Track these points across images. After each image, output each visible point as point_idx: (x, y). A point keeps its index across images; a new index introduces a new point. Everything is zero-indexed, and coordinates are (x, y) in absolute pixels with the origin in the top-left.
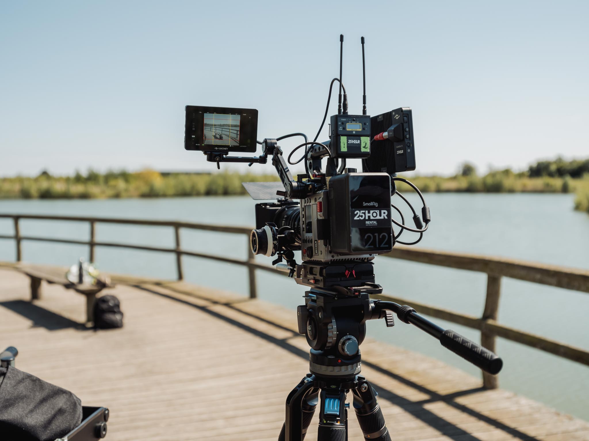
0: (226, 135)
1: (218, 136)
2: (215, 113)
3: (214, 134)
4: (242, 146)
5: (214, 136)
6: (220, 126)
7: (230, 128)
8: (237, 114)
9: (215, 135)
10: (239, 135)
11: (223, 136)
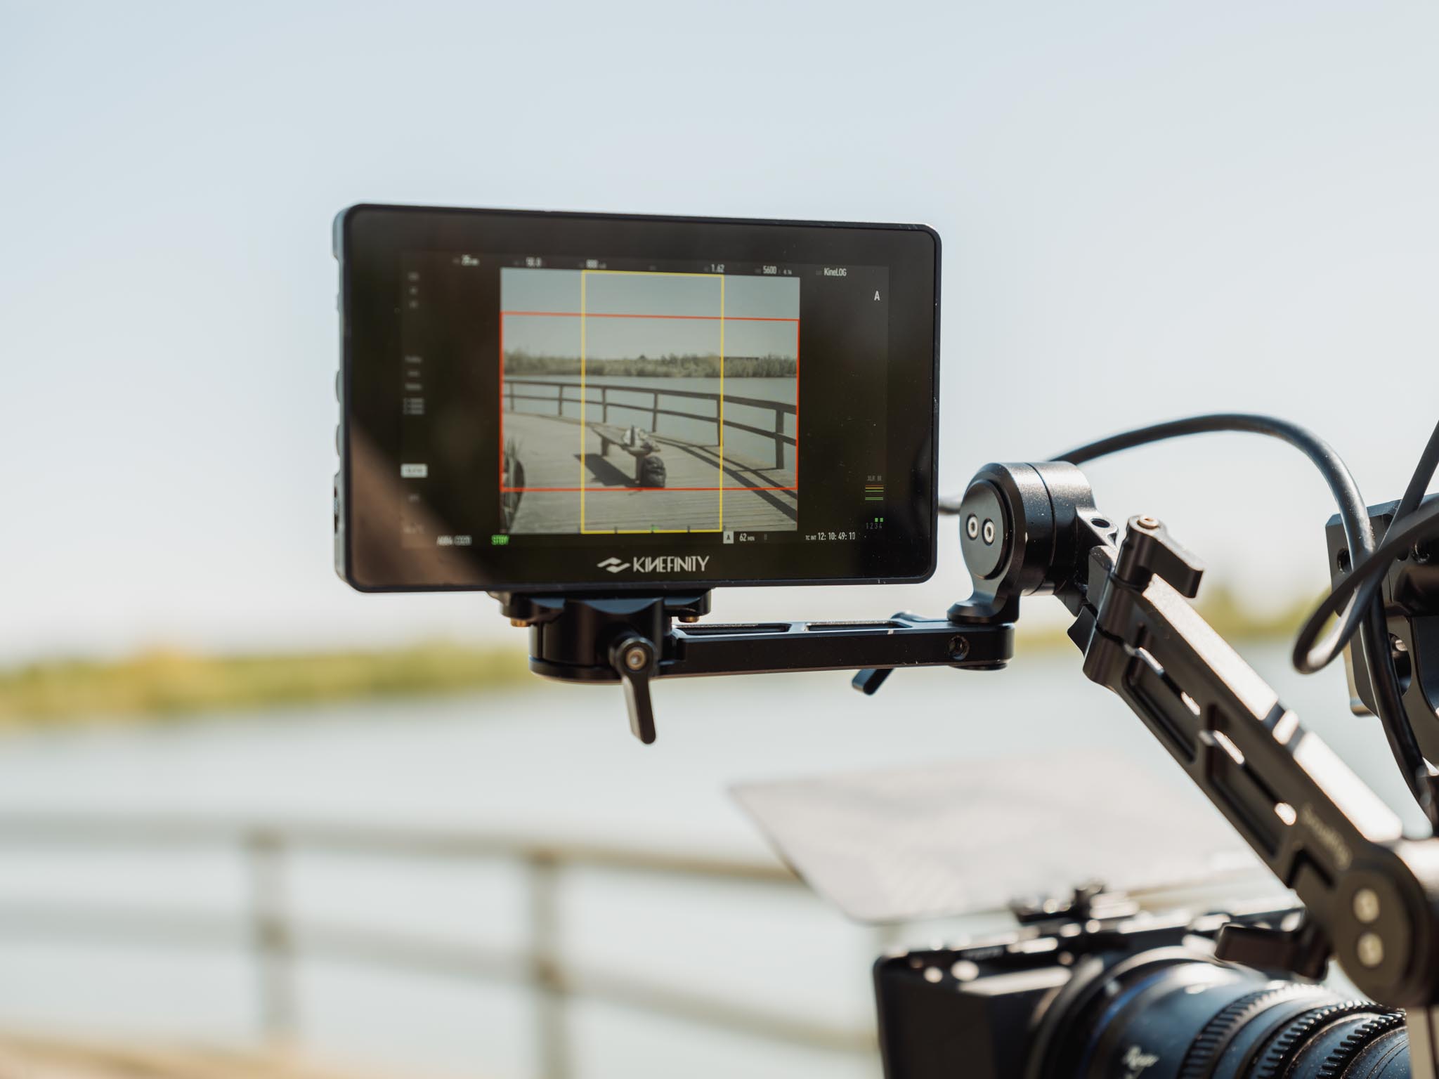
0: (687, 448)
1: (625, 463)
2: (592, 263)
3: (588, 443)
4: (822, 536)
5: (588, 465)
6: (641, 374)
7: (722, 386)
8: (773, 269)
9: (597, 450)
10: (790, 441)
11: (667, 456)
